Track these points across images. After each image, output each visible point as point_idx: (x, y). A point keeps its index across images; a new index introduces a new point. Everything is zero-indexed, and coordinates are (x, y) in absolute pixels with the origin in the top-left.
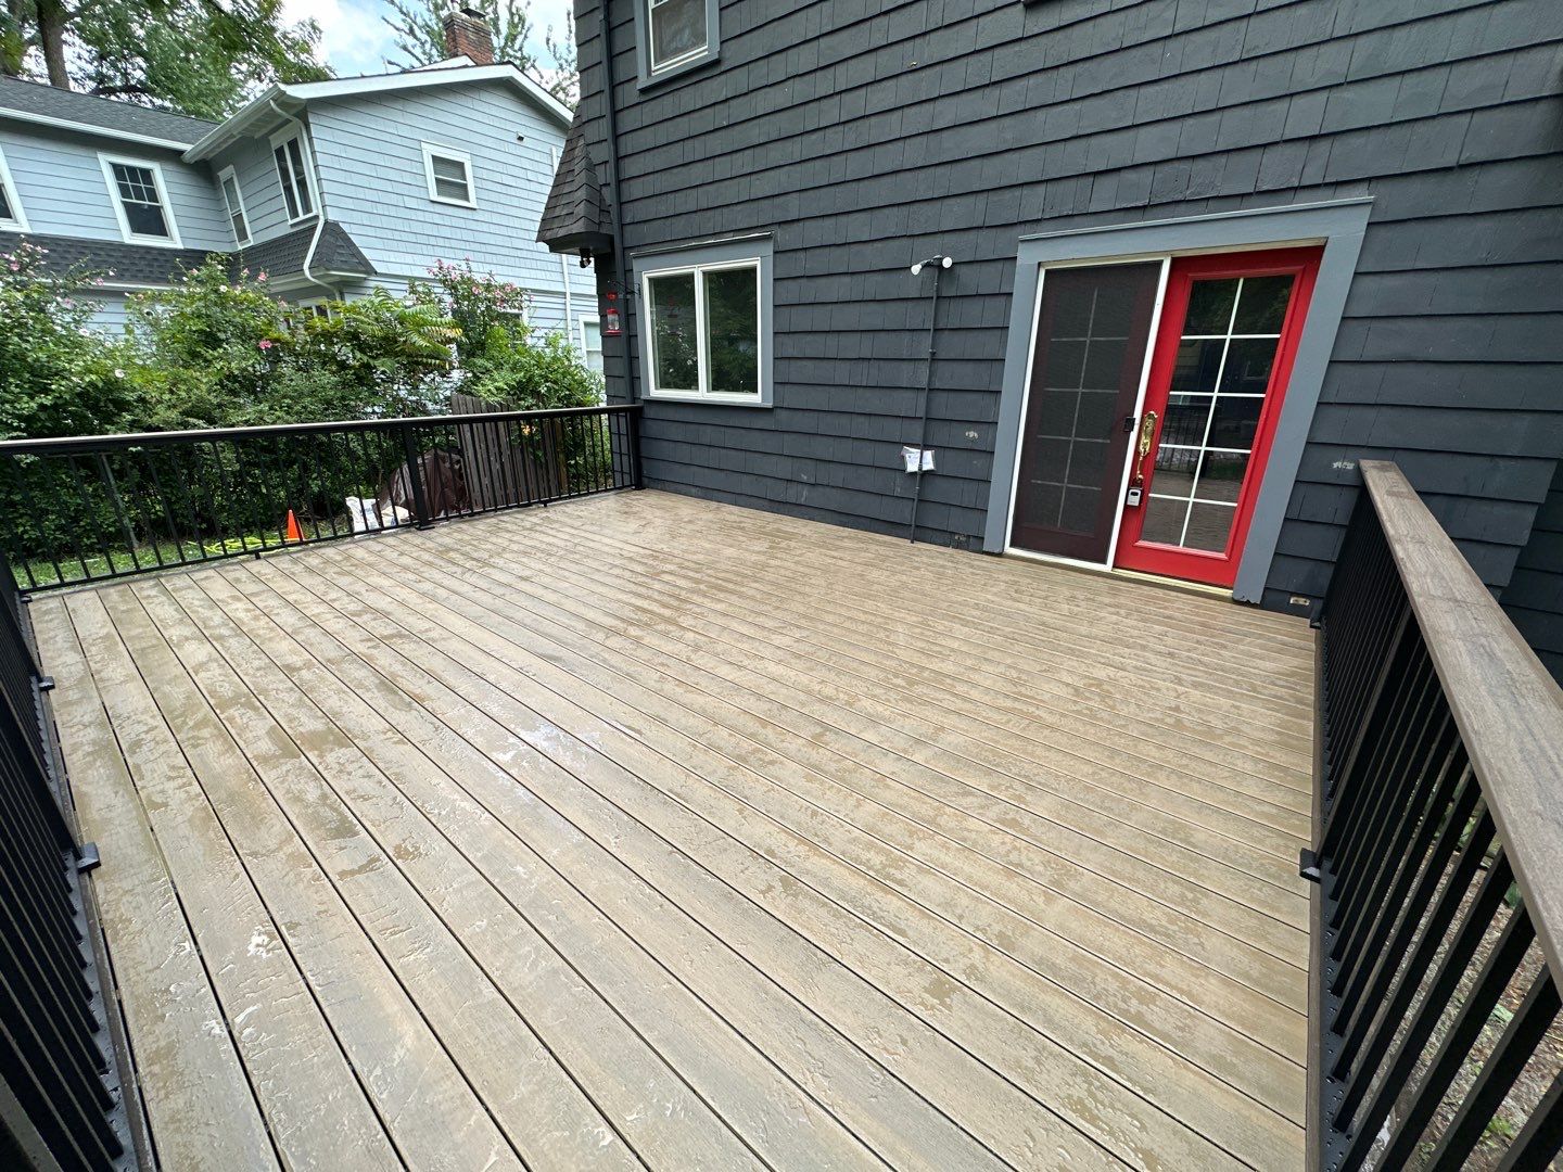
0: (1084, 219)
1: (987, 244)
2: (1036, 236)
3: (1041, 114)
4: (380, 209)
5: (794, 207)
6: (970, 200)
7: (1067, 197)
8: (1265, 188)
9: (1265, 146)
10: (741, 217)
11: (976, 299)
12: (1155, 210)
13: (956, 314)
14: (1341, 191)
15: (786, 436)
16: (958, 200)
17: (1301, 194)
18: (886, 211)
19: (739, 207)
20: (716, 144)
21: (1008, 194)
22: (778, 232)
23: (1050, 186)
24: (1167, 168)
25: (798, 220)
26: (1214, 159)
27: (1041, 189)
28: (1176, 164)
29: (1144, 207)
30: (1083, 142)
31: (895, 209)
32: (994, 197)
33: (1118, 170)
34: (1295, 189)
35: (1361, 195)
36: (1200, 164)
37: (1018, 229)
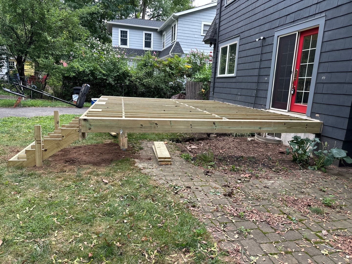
0: (285, 25)
2: (278, 30)
4: (189, 38)
5: (243, 29)
6: (269, 23)
7: (282, 21)
8: (310, 15)
9: (311, 6)
10: (236, 32)
11: (269, 46)
12: (295, 22)
14: (321, 14)
15: (238, 83)
16: (267, 24)
17: (316, 15)
18: (257, 28)
19: (236, 30)
20: (234, 17)
21: (274, 22)
22: (241, 35)
23: (280, 19)
25: (244, 32)
26: (303, 10)
28: (298, 12)
29: (294, 21)
30: (285, 9)
32: (272, 22)
33: (290, 14)
34: (315, 14)
35: (323, 14)
36: (302, 11)
37: (275, 29)
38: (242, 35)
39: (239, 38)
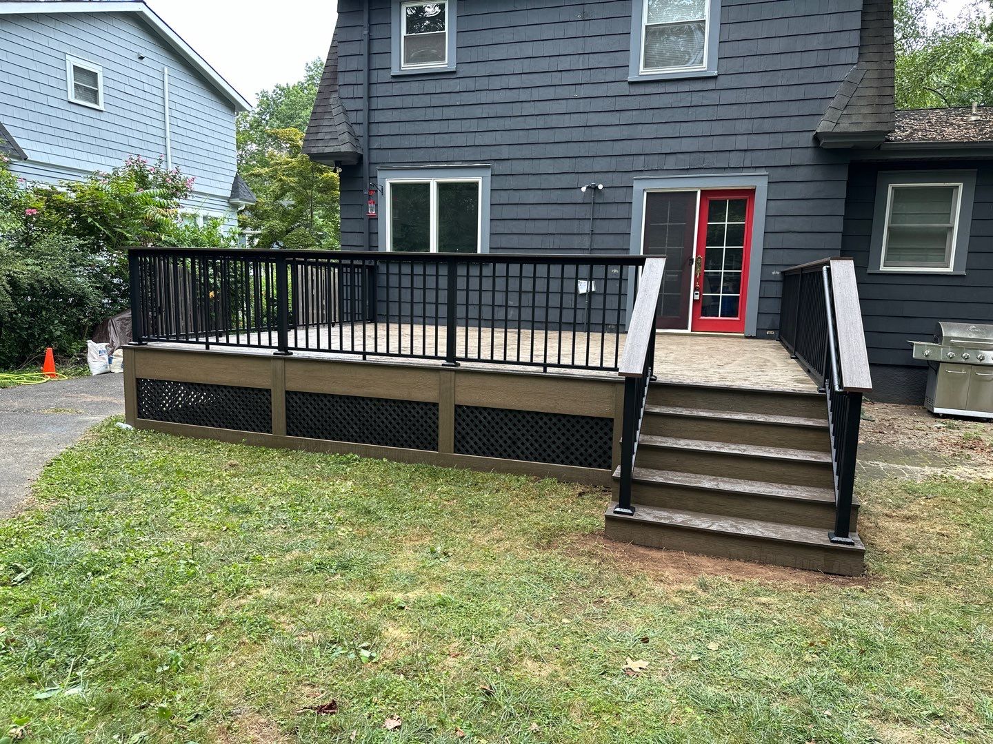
0: (663, 172)
1: (618, 180)
2: (642, 177)
3: (640, 126)
5: (505, 152)
6: (608, 159)
7: (655, 162)
8: (732, 166)
9: (729, 151)
10: (468, 154)
11: (614, 205)
12: (691, 171)
13: (603, 212)
14: (758, 170)
15: (498, 279)
16: (602, 158)
17: (744, 170)
18: (562, 160)
19: (466, 149)
21: (627, 158)
22: (494, 164)
23: (646, 157)
24: (695, 154)
25: (508, 159)
26: (713, 154)
27: (643, 157)
28: (697, 154)
29: (688, 169)
30: (660, 140)
31: (568, 160)
32: (620, 159)
33: (675, 153)
34: (743, 168)
35: (763, 172)
36: (706, 155)
37: (633, 174)
38: (500, 168)
39: (488, 173)
